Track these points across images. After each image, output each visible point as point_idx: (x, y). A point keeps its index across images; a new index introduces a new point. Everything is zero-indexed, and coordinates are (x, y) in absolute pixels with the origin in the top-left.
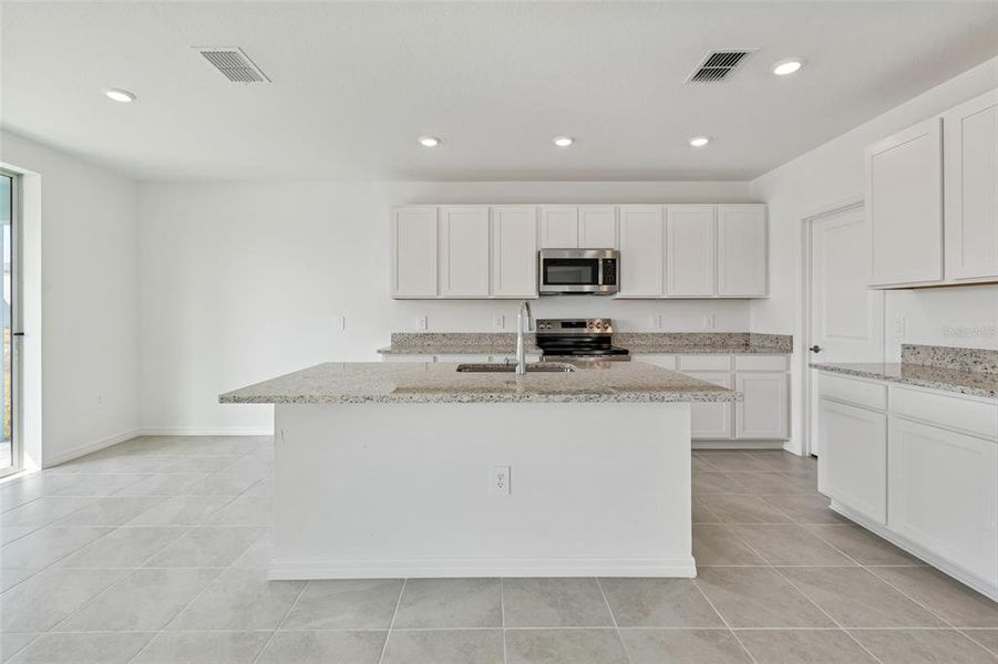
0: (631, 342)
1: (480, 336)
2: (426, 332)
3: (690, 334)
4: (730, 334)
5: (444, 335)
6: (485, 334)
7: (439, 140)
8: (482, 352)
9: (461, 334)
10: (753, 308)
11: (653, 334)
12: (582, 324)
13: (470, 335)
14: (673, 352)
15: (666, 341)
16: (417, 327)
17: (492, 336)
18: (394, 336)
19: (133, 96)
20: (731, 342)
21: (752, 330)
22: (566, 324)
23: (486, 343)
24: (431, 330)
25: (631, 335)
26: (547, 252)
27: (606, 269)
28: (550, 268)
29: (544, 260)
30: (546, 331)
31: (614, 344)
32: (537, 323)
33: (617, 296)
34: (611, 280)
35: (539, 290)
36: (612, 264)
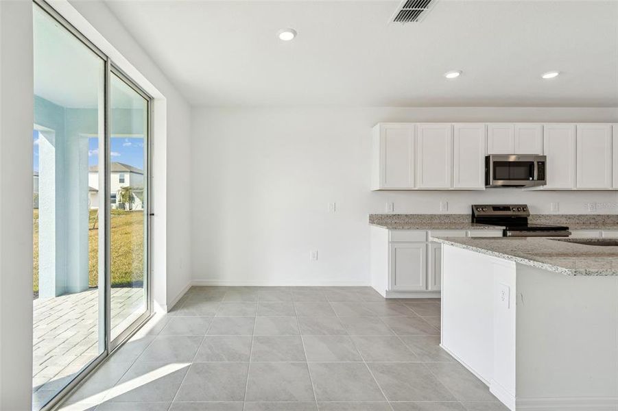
1: (432, 217)
2: (393, 214)
3: (580, 216)
4: (608, 216)
5: (406, 215)
6: (435, 215)
9: (418, 215)
12: (506, 208)
13: (424, 216)
15: (564, 220)
16: (386, 210)
17: (440, 217)
20: (608, 221)
22: (496, 208)
23: (436, 221)
24: (396, 212)
26: (494, 156)
27: (538, 168)
28: (497, 168)
29: (494, 162)
30: (482, 213)
31: (529, 222)
32: (475, 208)
33: (541, 188)
34: (542, 177)
35: (487, 183)
36: (542, 165)
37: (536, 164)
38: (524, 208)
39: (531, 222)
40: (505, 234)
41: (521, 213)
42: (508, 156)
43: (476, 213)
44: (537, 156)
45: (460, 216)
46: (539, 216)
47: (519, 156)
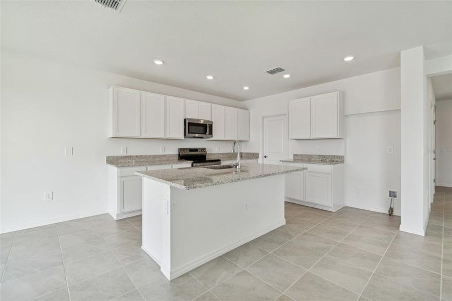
1: (155, 157)
2: (127, 155)
3: (228, 153)
5: (136, 156)
6: (157, 155)
10: (243, 144)
12: (196, 150)
13: (150, 156)
15: (221, 156)
16: (121, 153)
17: (160, 156)
21: (242, 152)
22: (191, 150)
23: (157, 159)
24: (129, 154)
26: (189, 119)
27: (209, 128)
28: (190, 127)
29: (188, 123)
30: (184, 153)
31: (207, 158)
32: (180, 150)
33: (211, 139)
34: (211, 133)
35: (185, 135)
36: (211, 126)
37: (208, 125)
38: (205, 149)
39: (208, 158)
40: (192, 166)
41: (203, 153)
42: (199, 120)
43: (181, 153)
44: (208, 121)
45: (172, 156)
46: (211, 154)
47: (205, 121)
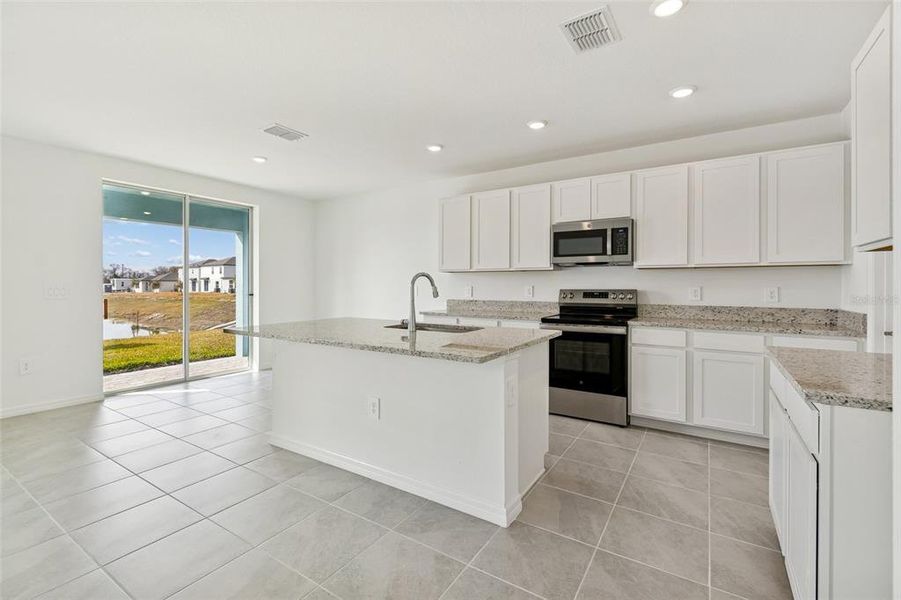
0: (663, 315)
1: (513, 304)
2: (471, 299)
6: (516, 302)
7: (442, 147)
8: (491, 317)
11: (690, 307)
12: (604, 294)
13: (504, 302)
14: (681, 326)
15: (709, 315)
17: (522, 304)
18: (449, 301)
19: (266, 159)
22: (588, 294)
25: (664, 308)
27: (614, 238)
29: (554, 234)
30: (568, 301)
32: (563, 293)
33: (636, 265)
36: (624, 233)
37: (609, 233)
38: (634, 292)
43: (561, 301)
45: (547, 304)
